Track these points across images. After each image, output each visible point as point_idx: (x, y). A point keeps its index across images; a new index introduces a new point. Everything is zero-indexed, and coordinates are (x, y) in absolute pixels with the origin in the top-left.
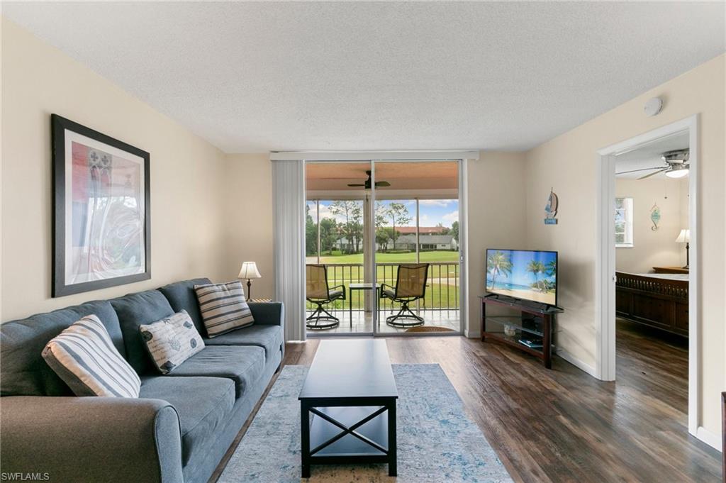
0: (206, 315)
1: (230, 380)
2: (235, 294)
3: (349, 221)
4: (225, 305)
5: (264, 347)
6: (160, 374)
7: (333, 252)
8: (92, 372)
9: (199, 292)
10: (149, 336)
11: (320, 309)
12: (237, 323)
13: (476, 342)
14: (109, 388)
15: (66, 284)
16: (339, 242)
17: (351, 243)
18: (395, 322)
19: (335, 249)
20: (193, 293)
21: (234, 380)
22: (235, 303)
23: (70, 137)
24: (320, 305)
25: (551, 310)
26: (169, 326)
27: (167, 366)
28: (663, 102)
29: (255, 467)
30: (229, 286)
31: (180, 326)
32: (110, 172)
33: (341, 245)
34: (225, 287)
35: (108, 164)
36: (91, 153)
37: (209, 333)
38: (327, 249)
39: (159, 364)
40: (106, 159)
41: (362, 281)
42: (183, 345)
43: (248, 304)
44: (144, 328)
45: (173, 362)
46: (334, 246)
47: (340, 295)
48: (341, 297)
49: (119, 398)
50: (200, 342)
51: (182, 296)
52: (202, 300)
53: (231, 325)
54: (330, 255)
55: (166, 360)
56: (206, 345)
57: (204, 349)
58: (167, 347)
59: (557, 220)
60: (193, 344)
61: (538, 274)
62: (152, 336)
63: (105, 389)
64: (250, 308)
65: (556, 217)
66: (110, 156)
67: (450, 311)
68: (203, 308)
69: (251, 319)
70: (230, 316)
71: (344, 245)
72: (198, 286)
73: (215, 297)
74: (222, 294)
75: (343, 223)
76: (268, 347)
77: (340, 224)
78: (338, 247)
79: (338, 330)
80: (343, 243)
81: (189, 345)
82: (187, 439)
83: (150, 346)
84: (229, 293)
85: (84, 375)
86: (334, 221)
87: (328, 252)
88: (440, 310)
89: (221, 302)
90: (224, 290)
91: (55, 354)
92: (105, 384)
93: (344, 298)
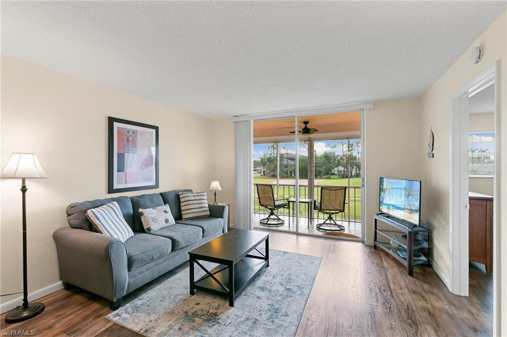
0: (182, 208)
1: (169, 239)
2: (201, 198)
3: (345, 153)
4: (193, 204)
5: (202, 228)
6: (146, 233)
7: (331, 176)
8: (102, 223)
9: (181, 196)
10: (142, 214)
11: (272, 214)
12: (199, 214)
13: (369, 248)
14: (108, 232)
15: (114, 188)
16: (336, 169)
17: (346, 170)
18: (320, 227)
19: (333, 174)
20: (178, 197)
21: (171, 240)
22: (199, 204)
23: (116, 125)
24: (272, 211)
25: (415, 229)
26: (154, 211)
27: (149, 229)
28: (480, 52)
29: (175, 285)
30: (198, 194)
31: (161, 211)
32: (137, 138)
33: (338, 171)
34: (195, 194)
35: (135, 135)
36: (126, 130)
37: (183, 217)
38: (327, 174)
39: (145, 228)
40: (134, 132)
41: (307, 197)
42: (160, 221)
43: (209, 205)
44: (140, 210)
45: (152, 228)
46: (333, 172)
47: (286, 205)
48: (286, 207)
49: (112, 237)
50: (172, 221)
51: (171, 198)
52: (182, 200)
53: (195, 215)
54: (329, 178)
55: (148, 227)
56: (176, 223)
57: (173, 225)
58: (150, 220)
59: (433, 155)
60: (167, 221)
61: (409, 198)
62: (143, 214)
63: (106, 232)
64: (209, 207)
65: (433, 152)
66: (137, 131)
67: (356, 223)
68: (182, 204)
69: (208, 213)
70: (195, 210)
71: (341, 171)
72: (181, 193)
73: (188, 199)
74: (193, 198)
75: (340, 155)
76: (205, 228)
77: (338, 156)
78: (336, 172)
79: (281, 228)
80: (340, 169)
81: (164, 222)
82: (131, 259)
83: (142, 218)
84: (197, 198)
85: (98, 224)
86: (334, 153)
87: (328, 176)
88: (355, 222)
89: (191, 202)
90: (194, 196)
91: (89, 215)
92: (106, 229)
93: (289, 208)
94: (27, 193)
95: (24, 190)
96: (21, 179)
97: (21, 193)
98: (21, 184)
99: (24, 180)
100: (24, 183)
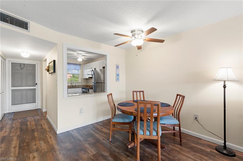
94: (226, 88)
95: (225, 87)
96: (223, 81)
97: (223, 88)
98: (223, 84)
99: (225, 82)
100: (224, 83)
